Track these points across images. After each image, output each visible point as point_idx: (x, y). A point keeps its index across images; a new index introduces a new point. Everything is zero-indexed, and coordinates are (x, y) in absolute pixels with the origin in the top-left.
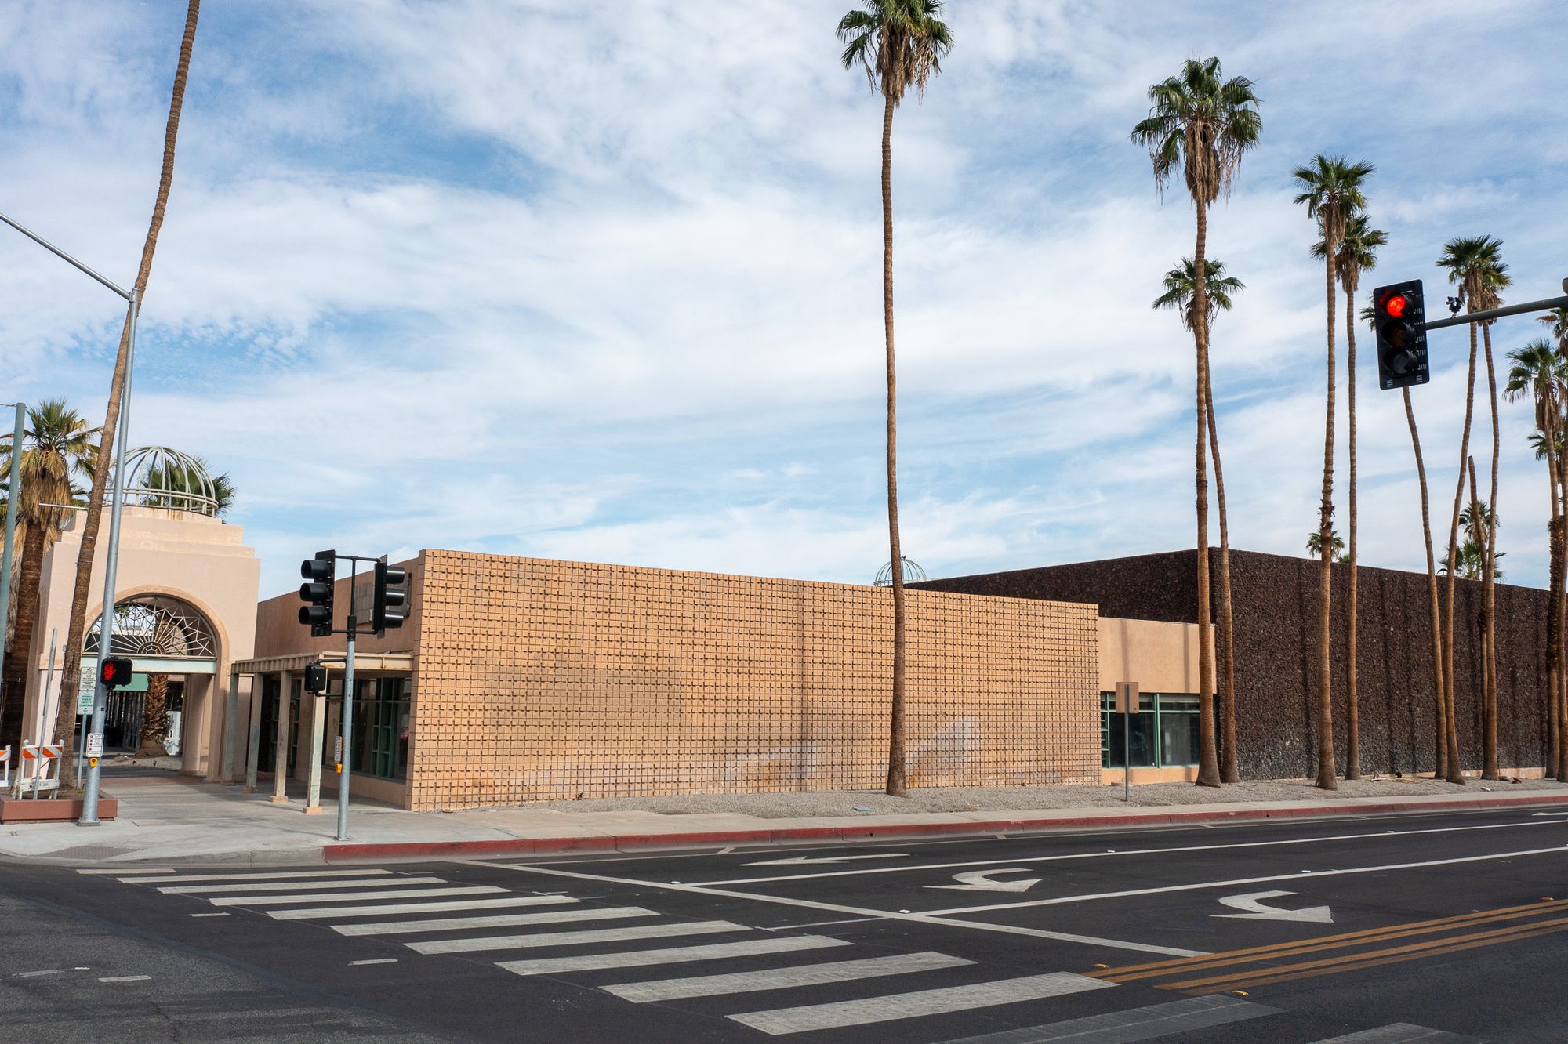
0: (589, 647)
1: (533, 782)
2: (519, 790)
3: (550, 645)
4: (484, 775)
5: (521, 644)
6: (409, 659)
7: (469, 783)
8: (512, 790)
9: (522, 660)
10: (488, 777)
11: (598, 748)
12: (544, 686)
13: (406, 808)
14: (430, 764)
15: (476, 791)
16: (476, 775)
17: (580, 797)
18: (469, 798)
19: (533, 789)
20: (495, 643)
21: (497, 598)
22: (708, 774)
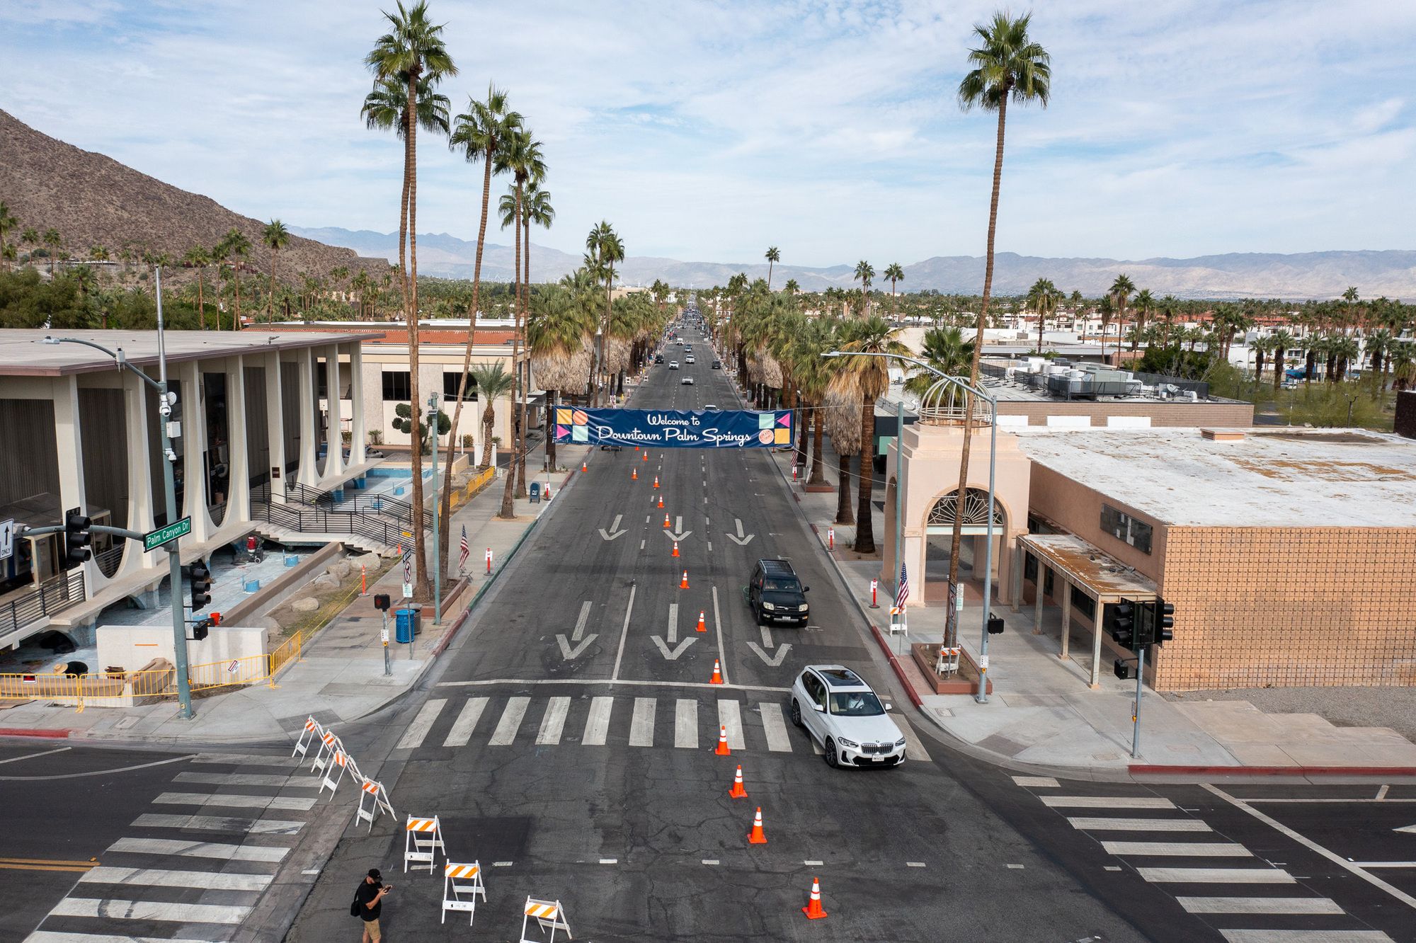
0: (1281, 587)
1: (1236, 675)
2: (1226, 680)
3: (1252, 587)
4: (1203, 671)
5: (1232, 586)
6: (1154, 595)
7: (1193, 675)
8: (1221, 680)
9: (1232, 596)
10: (1205, 671)
11: (1284, 654)
12: (1246, 614)
13: (1151, 687)
14: (1167, 663)
15: (1197, 680)
16: (1198, 671)
17: (1268, 686)
18: (1192, 685)
19: (1235, 680)
20: (1213, 586)
21: (1215, 557)
22: (1368, 672)
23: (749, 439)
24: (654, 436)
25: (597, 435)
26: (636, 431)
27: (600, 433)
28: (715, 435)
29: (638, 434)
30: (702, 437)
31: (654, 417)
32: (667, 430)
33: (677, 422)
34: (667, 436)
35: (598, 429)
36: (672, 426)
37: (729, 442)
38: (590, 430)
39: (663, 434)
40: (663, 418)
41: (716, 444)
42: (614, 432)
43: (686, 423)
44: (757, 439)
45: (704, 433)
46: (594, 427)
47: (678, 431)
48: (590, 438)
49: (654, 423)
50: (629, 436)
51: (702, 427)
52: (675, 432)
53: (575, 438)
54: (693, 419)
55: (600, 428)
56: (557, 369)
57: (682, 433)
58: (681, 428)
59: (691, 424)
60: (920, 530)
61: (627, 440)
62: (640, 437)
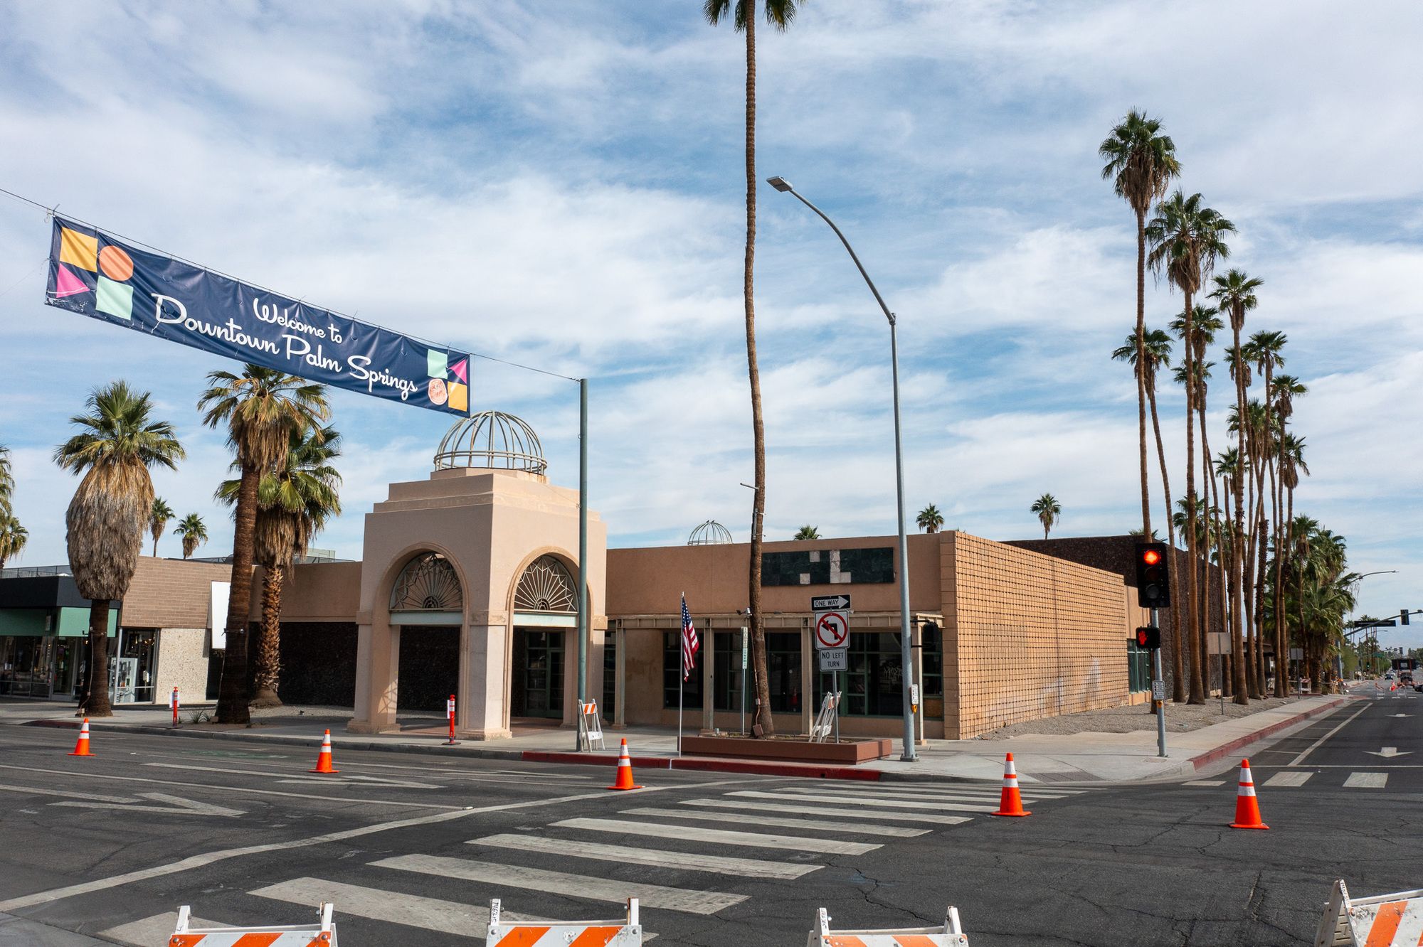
6: (941, 619)
23: (415, 390)
24: (266, 345)
25: (152, 311)
26: (231, 324)
27: (158, 309)
28: (367, 368)
29: (236, 331)
30: (345, 366)
31: (265, 307)
32: (290, 337)
33: (306, 328)
34: (289, 351)
35: (154, 300)
36: (300, 334)
37: (386, 387)
38: (136, 298)
39: (282, 346)
40: (281, 313)
41: (368, 386)
42: (190, 315)
43: (320, 333)
44: (425, 393)
45: (350, 361)
46: (147, 293)
47: (308, 348)
48: (135, 315)
49: (266, 318)
51: (347, 349)
52: (303, 346)
53: (103, 304)
54: (332, 328)
55: (160, 298)
57: (314, 351)
58: (314, 340)
59: (328, 337)
61: (214, 338)
62: (242, 339)
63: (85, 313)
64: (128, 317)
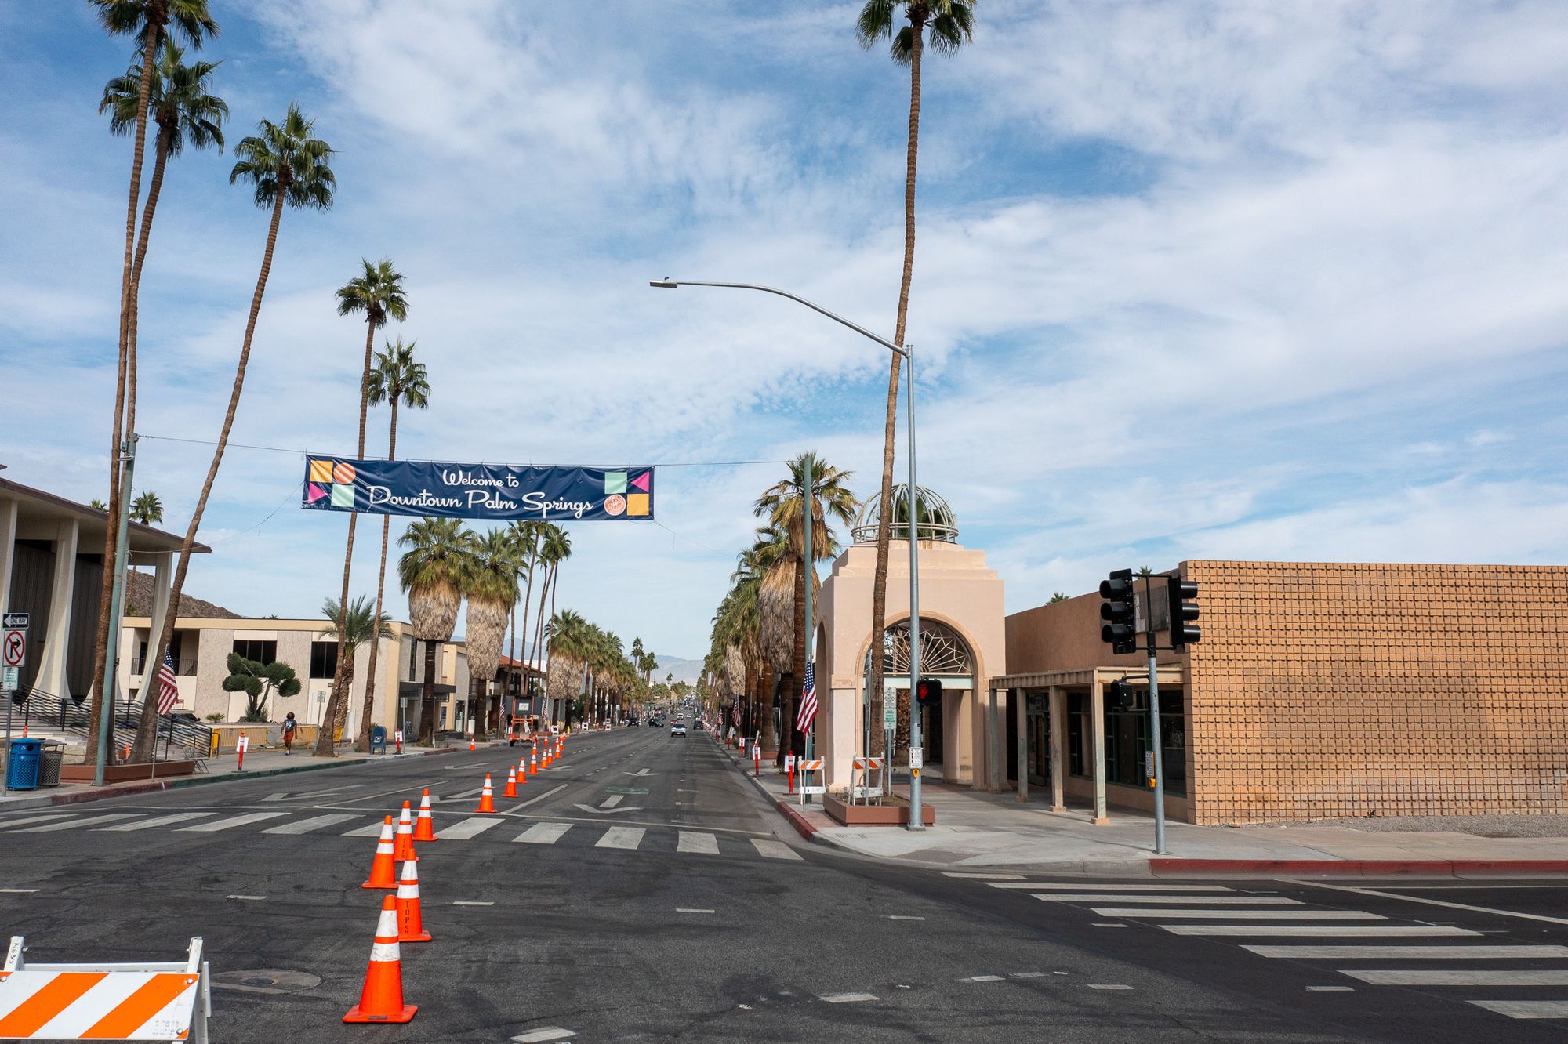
0: (1367, 653)
1: (1319, 797)
2: (1305, 806)
3: (1324, 654)
4: (1267, 789)
5: (1294, 653)
6: (1179, 672)
7: (1252, 798)
8: (1297, 805)
9: (1296, 669)
10: (1270, 791)
11: (1388, 761)
12: (1322, 696)
13: (1189, 820)
14: (1210, 777)
15: (1260, 805)
16: (1259, 790)
17: (1372, 814)
18: (1253, 813)
19: (1320, 805)
20: (1265, 652)
21: (1263, 606)
22: (1520, 792)
23: (590, 508)
24: (451, 502)
25: (368, 498)
26: (425, 494)
27: (372, 496)
28: (541, 501)
29: (428, 497)
30: (520, 503)
31: (453, 475)
32: (471, 493)
33: (485, 482)
34: (470, 502)
35: (369, 490)
36: (478, 487)
37: (560, 511)
38: (357, 492)
39: (464, 499)
40: (465, 477)
41: (541, 514)
42: (393, 495)
43: (498, 484)
44: (602, 508)
45: (524, 499)
46: (364, 487)
47: (487, 495)
48: (356, 503)
49: (452, 482)
50: (414, 501)
51: (522, 490)
52: (483, 496)
53: (335, 502)
54: (510, 477)
55: (373, 488)
56: (441, 611)
57: (493, 497)
58: (492, 490)
59: (506, 485)
60: (853, 678)
61: (411, 506)
62: (431, 502)
63: (325, 509)
64: (352, 506)
